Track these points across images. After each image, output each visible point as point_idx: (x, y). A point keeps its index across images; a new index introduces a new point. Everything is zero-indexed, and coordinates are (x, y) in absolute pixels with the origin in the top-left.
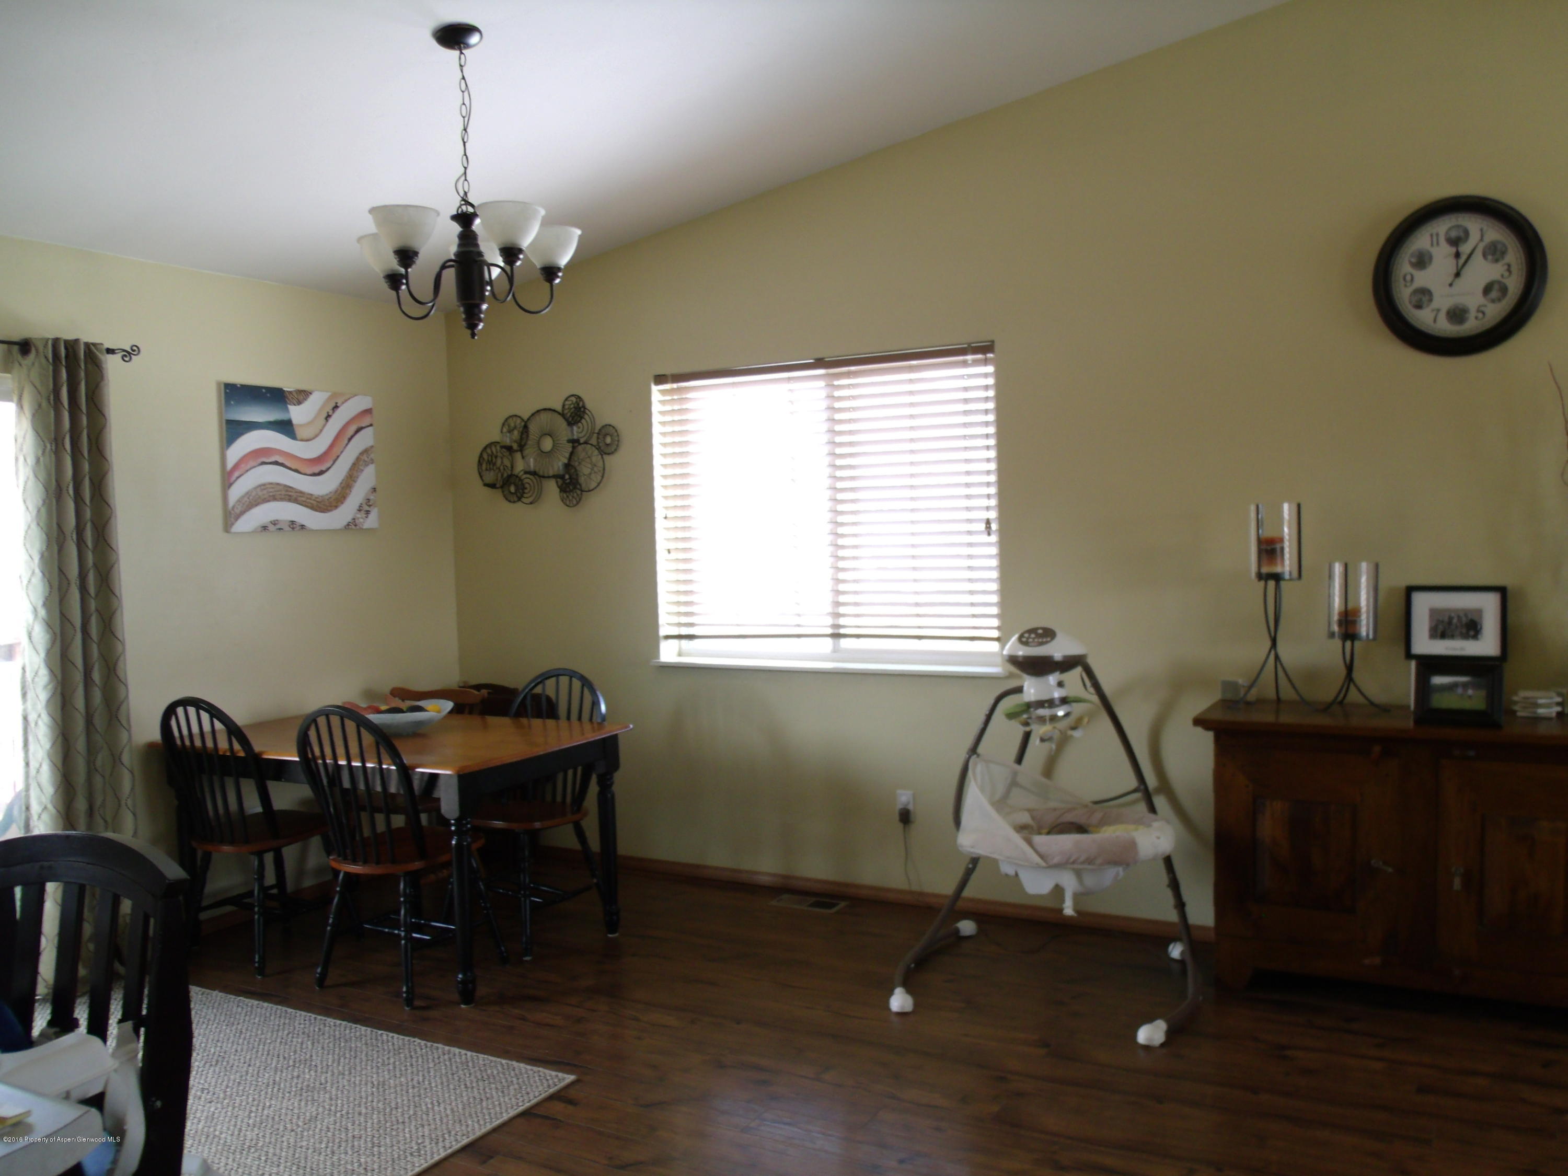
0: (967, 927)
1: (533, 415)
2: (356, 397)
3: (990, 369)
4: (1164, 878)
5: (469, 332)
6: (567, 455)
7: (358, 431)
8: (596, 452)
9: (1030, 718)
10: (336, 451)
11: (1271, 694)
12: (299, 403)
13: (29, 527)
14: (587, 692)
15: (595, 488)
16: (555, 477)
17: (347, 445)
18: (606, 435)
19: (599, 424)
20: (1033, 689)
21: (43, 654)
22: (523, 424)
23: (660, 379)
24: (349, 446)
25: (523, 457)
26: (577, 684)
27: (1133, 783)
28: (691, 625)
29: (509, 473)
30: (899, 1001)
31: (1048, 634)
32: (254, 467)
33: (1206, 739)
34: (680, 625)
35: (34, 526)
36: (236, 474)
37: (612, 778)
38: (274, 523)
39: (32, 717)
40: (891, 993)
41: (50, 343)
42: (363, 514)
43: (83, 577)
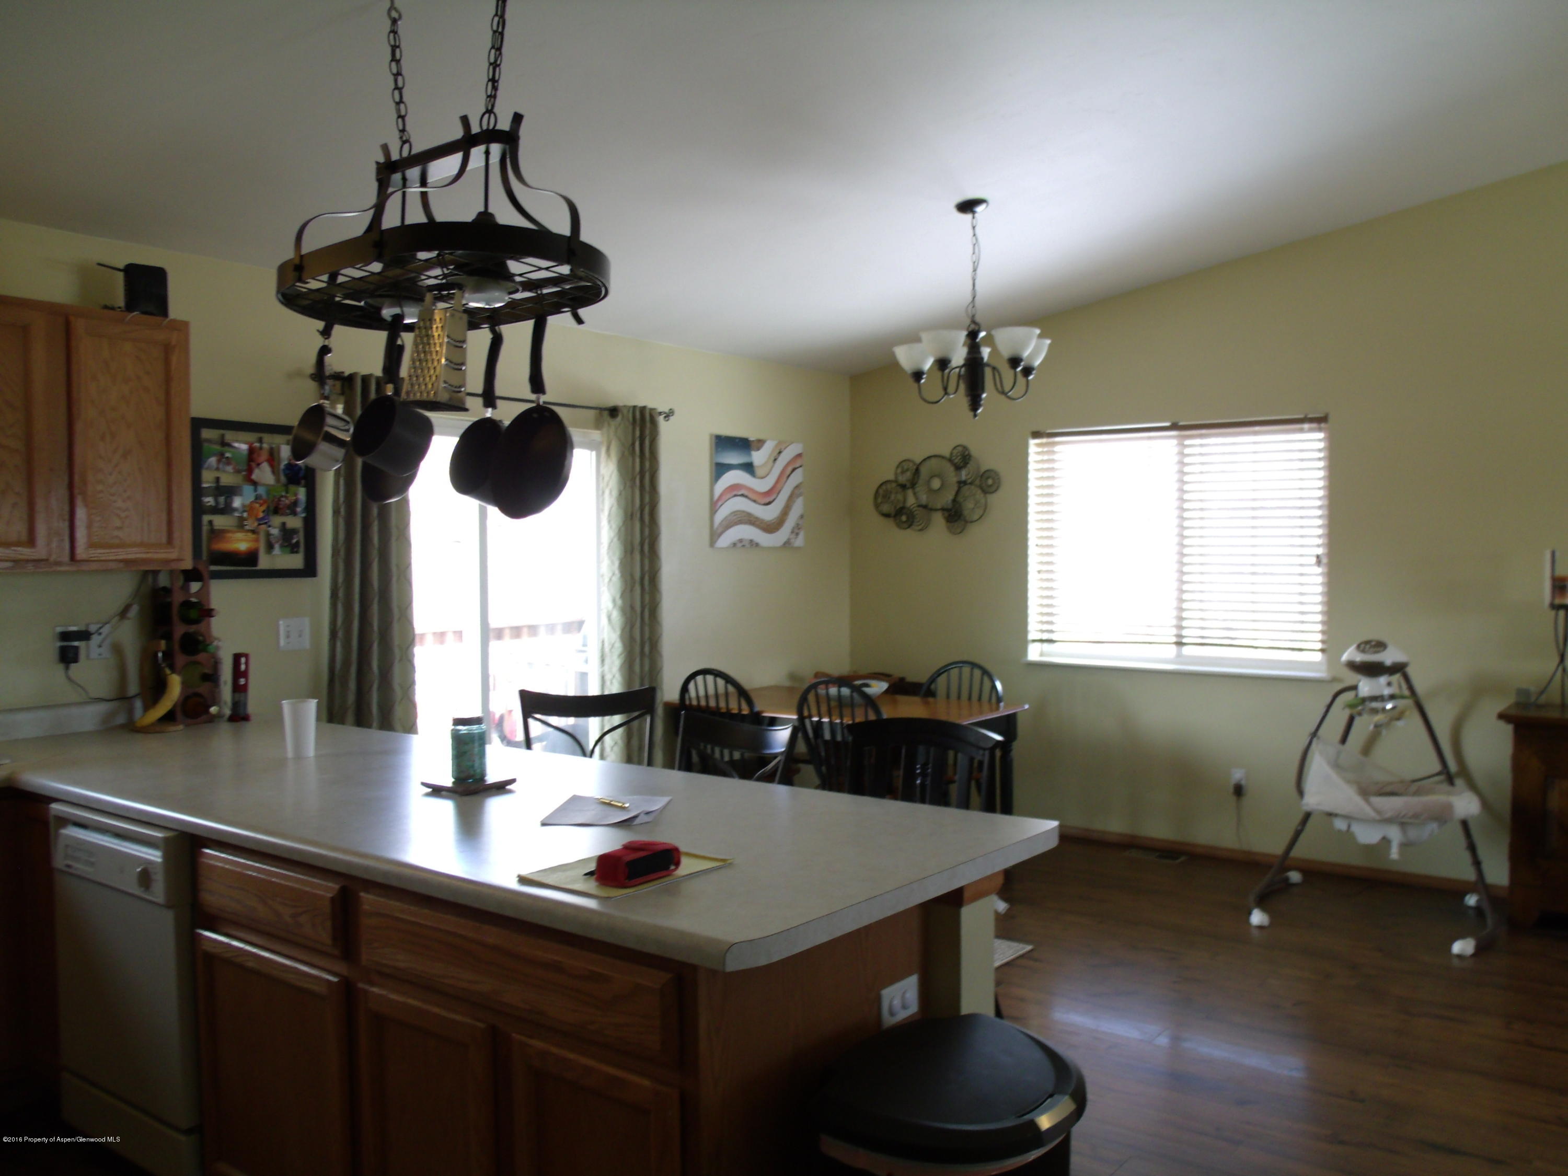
0: (1295, 876)
1: (924, 460)
2: (792, 445)
3: (1321, 435)
4: (1462, 842)
5: (972, 414)
6: (953, 493)
7: (794, 470)
8: (979, 491)
9: (1363, 710)
10: (779, 486)
11: (1557, 699)
12: (758, 449)
13: (612, 541)
14: (986, 679)
15: (977, 520)
16: (943, 509)
17: (786, 482)
18: (988, 478)
19: (983, 469)
20: (1366, 687)
21: (618, 632)
22: (915, 467)
23: (1036, 435)
24: (788, 481)
25: (915, 494)
26: (977, 673)
27: (1437, 767)
28: (1051, 631)
29: (901, 505)
30: (1257, 918)
31: (1380, 646)
32: (729, 499)
33: (1507, 730)
34: (1042, 631)
35: (615, 540)
36: (720, 503)
37: (1011, 746)
38: (741, 541)
39: (608, 677)
40: (1250, 913)
41: (631, 409)
42: (793, 536)
43: (642, 578)
